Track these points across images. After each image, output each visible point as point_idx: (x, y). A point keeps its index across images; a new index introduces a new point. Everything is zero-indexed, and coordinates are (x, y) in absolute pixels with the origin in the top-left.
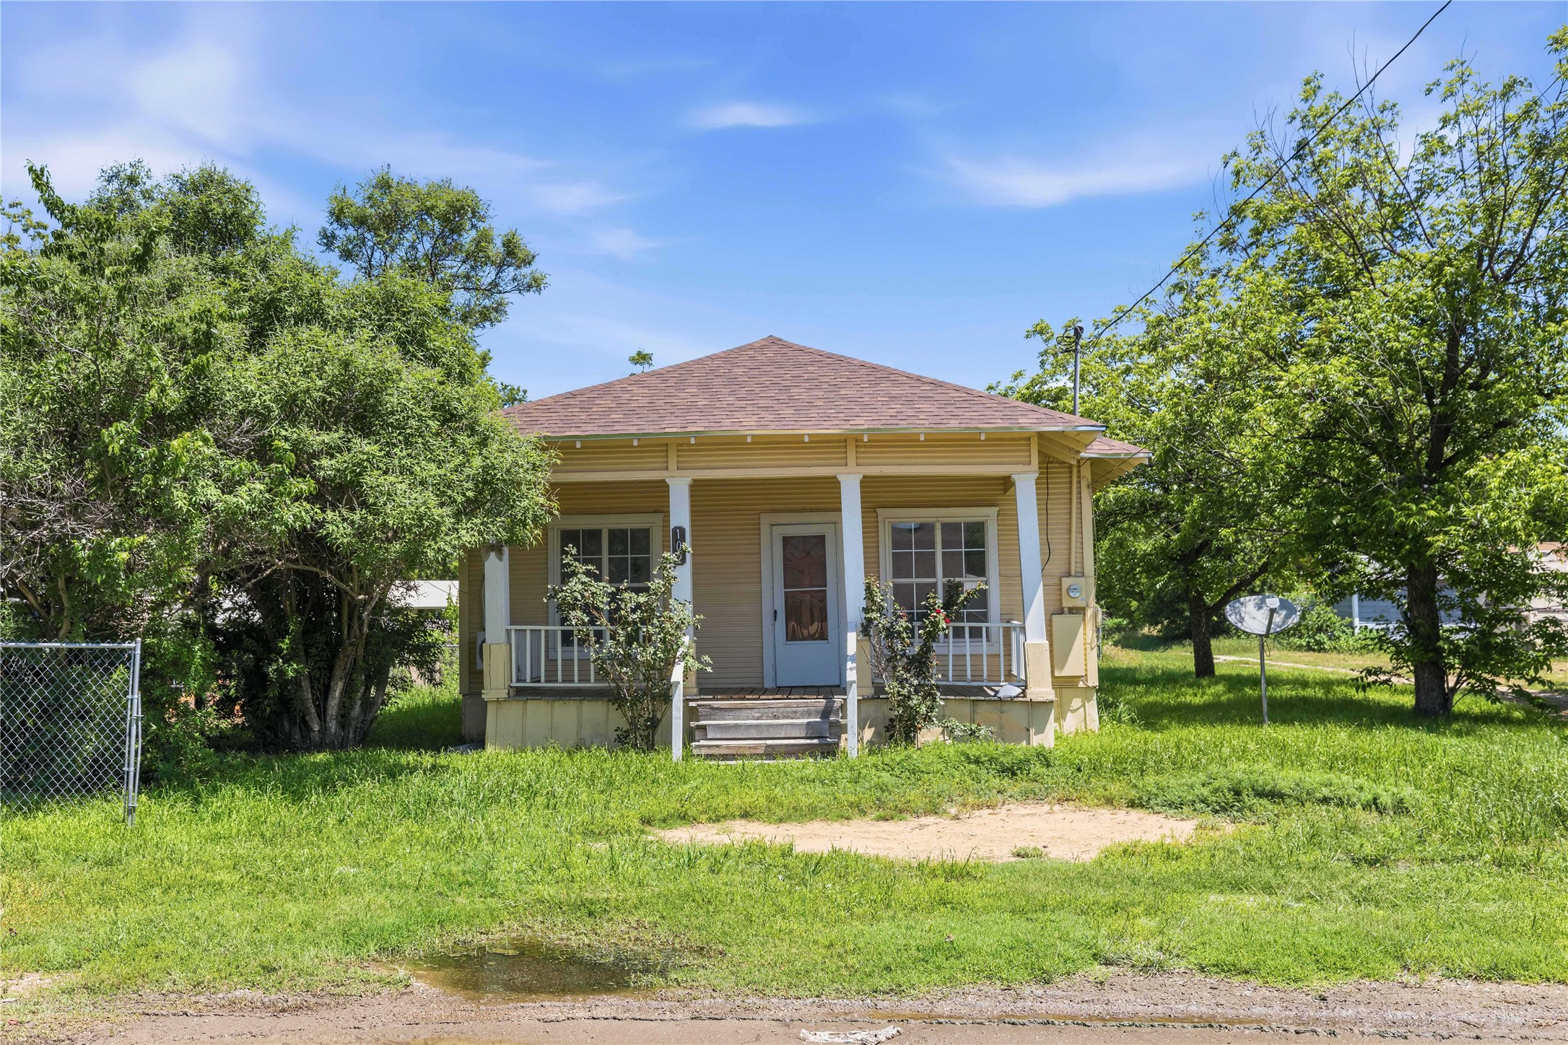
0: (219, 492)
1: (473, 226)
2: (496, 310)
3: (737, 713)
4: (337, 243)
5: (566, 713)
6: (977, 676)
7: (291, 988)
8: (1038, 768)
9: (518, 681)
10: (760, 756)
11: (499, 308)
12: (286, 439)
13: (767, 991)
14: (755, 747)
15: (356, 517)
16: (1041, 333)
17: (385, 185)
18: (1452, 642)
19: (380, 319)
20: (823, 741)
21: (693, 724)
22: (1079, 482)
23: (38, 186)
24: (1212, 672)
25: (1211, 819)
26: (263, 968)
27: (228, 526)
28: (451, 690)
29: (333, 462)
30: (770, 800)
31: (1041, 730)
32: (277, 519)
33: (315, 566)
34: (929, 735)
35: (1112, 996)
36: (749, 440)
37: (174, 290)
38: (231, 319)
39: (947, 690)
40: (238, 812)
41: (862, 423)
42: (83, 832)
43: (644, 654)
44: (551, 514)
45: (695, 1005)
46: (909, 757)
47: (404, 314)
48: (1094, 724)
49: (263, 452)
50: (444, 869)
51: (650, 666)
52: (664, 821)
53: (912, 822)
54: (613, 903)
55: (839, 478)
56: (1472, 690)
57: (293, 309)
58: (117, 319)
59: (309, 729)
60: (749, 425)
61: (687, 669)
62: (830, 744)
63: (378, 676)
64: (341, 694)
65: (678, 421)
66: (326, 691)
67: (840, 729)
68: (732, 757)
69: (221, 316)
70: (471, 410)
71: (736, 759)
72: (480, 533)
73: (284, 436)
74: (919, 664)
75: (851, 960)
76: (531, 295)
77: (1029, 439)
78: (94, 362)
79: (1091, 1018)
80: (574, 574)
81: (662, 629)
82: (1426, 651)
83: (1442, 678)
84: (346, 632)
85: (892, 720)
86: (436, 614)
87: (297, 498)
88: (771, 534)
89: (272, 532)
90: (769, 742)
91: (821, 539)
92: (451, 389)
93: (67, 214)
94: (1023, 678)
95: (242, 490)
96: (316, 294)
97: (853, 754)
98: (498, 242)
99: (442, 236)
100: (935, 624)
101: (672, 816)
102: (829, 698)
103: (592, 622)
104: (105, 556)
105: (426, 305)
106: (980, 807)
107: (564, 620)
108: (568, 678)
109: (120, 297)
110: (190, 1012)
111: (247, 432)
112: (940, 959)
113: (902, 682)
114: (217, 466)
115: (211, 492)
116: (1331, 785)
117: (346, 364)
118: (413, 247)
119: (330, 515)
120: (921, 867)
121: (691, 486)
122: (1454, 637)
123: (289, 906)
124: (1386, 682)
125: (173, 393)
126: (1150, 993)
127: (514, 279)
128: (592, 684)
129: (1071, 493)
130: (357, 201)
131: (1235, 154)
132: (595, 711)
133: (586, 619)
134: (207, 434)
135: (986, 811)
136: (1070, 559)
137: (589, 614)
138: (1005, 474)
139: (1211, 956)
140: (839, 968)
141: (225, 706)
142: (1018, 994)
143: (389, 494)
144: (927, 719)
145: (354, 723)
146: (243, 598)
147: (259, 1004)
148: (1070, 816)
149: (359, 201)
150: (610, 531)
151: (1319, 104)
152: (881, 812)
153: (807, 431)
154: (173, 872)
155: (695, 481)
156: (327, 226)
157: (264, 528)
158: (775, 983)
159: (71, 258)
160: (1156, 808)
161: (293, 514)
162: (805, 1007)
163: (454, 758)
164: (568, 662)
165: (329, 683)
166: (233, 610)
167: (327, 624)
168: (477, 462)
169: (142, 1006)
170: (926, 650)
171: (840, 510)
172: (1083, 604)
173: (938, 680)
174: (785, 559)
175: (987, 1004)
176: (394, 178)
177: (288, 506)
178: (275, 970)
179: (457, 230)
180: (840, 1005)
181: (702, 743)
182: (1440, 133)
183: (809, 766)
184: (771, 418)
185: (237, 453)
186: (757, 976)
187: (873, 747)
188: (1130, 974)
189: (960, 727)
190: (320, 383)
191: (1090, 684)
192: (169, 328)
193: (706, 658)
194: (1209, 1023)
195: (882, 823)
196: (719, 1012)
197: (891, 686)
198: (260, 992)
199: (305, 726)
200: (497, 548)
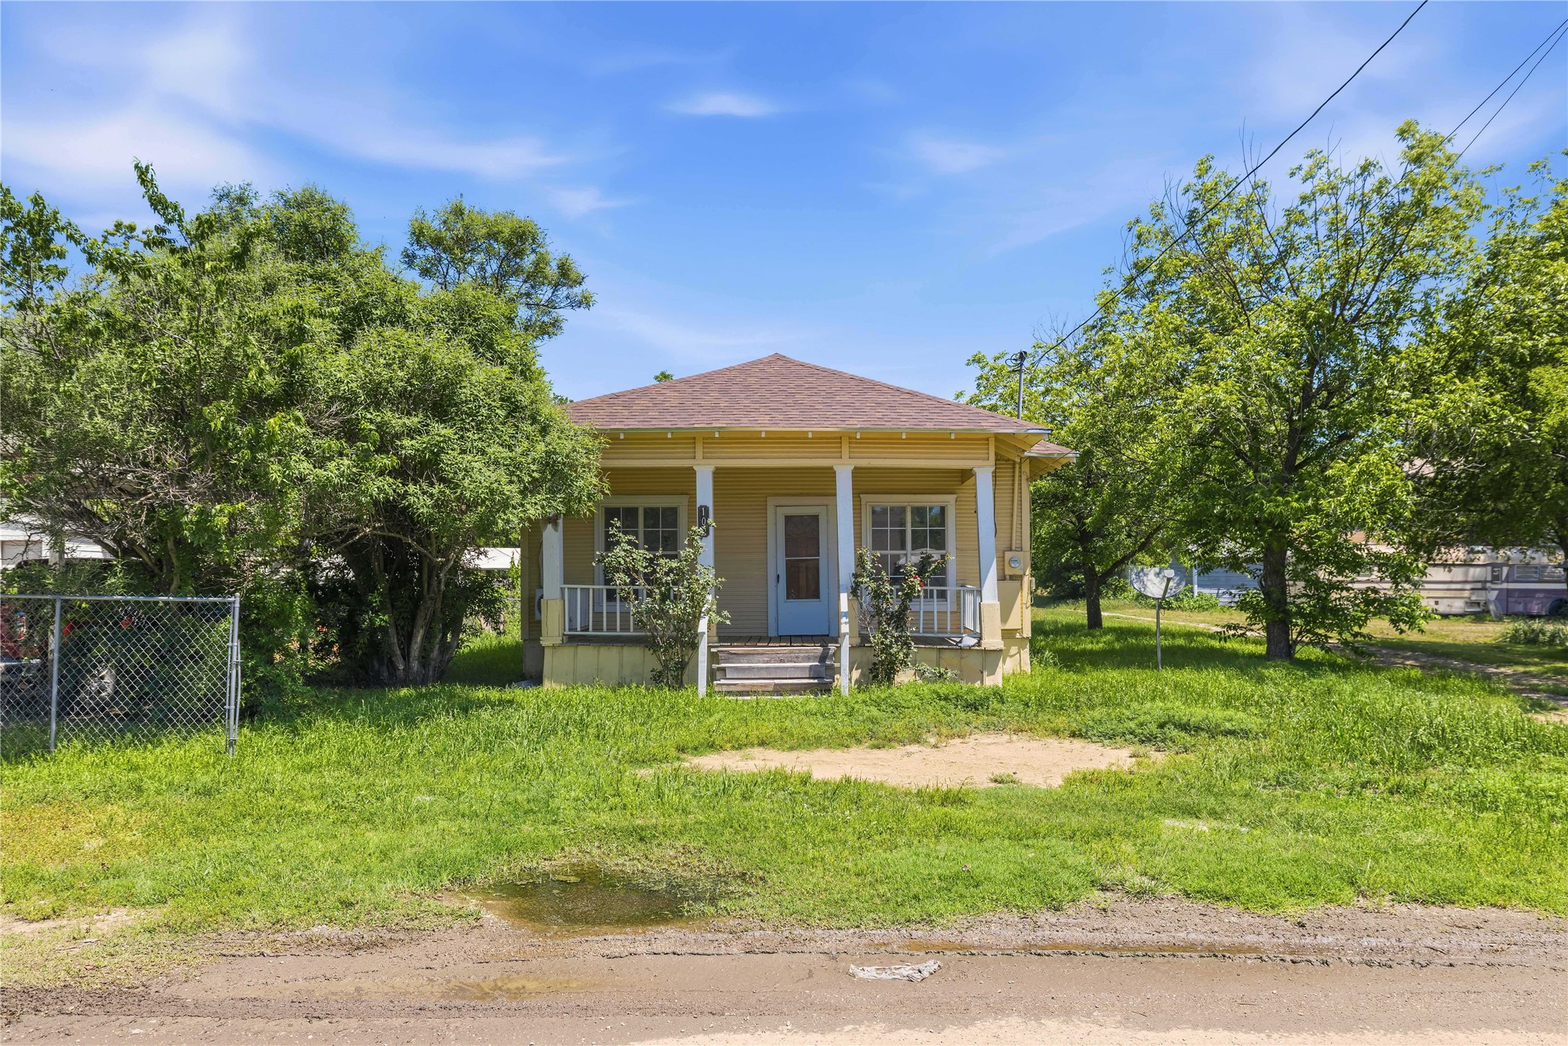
0: (311, 466)
1: (534, 251)
2: (553, 325)
3: (751, 657)
4: (417, 261)
5: (610, 657)
6: (942, 629)
7: (367, 923)
8: (994, 704)
9: (570, 630)
10: (771, 693)
11: (556, 324)
12: (371, 421)
13: (811, 921)
14: (766, 685)
15: (435, 491)
16: (979, 362)
17: (459, 212)
18: (1297, 606)
19: (454, 324)
20: (821, 681)
21: (715, 666)
22: (1020, 476)
23: (143, 182)
24: (1101, 625)
25: (1142, 749)
26: (341, 903)
27: (319, 497)
28: (513, 633)
29: (414, 442)
30: (782, 730)
31: (992, 673)
32: (363, 492)
33: (398, 533)
34: (905, 677)
35: (1117, 922)
36: (763, 435)
37: (270, 288)
38: (322, 316)
39: (918, 640)
40: (328, 742)
41: (856, 423)
42: (188, 761)
43: (674, 610)
44: (603, 493)
45: (748, 937)
46: (892, 695)
47: (476, 320)
48: (1028, 669)
49: (351, 433)
50: (511, 798)
51: (680, 620)
52: (696, 749)
53: (900, 750)
54: (661, 829)
55: (835, 468)
56: (1311, 642)
57: (378, 312)
58: (216, 309)
59: (396, 668)
60: (763, 423)
61: (710, 622)
62: (826, 683)
63: (456, 626)
64: (422, 639)
65: (705, 418)
66: (410, 637)
67: (833, 671)
68: (747, 693)
69: (311, 312)
70: (532, 403)
71: (748, 695)
72: (543, 507)
73: (368, 420)
74: (899, 619)
75: (882, 889)
76: (581, 311)
77: (988, 439)
78: (195, 348)
79: (1106, 948)
80: (618, 543)
81: (690, 590)
82: (1278, 612)
83: (1286, 633)
84: (426, 586)
85: (875, 664)
86: (503, 574)
87: (381, 473)
88: (776, 513)
89: (359, 503)
90: (777, 681)
91: (815, 519)
92: (516, 384)
93: (170, 210)
94: (978, 631)
95: (332, 465)
96: (399, 300)
97: (845, 692)
98: (554, 265)
99: (506, 258)
100: (912, 588)
101: (702, 745)
102: (824, 645)
103: (633, 582)
104: (207, 521)
105: (492, 312)
106: (953, 736)
107: (608, 581)
108: (611, 627)
109: (219, 290)
110: (267, 951)
111: (337, 414)
112: (961, 888)
113: (884, 633)
114: (309, 444)
115: (304, 467)
116: (1232, 720)
117: (424, 359)
118: (482, 269)
119: (411, 488)
120: (919, 793)
121: (714, 473)
122: (1298, 601)
123: (370, 835)
124: (1242, 635)
125: (269, 378)
126: (1150, 920)
127: (567, 298)
128: (631, 633)
129: (1013, 485)
130: (435, 225)
131: (1138, 221)
132: (634, 656)
133: (628, 581)
134: (300, 414)
135: (957, 741)
136: (1011, 537)
137: (630, 576)
138: (969, 468)
139: (1193, 883)
140: (872, 897)
141: (324, 648)
142: (1035, 923)
143: (466, 471)
144: (904, 663)
145: (433, 663)
146: (338, 559)
147: (335, 941)
148: (1027, 745)
149: (436, 225)
150: (645, 509)
151: (1209, 181)
152: (874, 742)
153: (811, 428)
154: (265, 801)
155: (717, 469)
156: (408, 246)
157: (352, 499)
158: (816, 913)
159: (173, 251)
160: (1094, 738)
161: (379, 487)
162: (847, 938)
163: (517, 693)
164: (611, 615)
165: (412, 631)
166: (330, 568)
167: (411, 582)
168: (541, 447)
169: (221, 946)
170: (904, 608)
171: (835, 495)
172: (1018, 572)
173: (911, 632)
174: (787, 534)
175: (1010, 933)
176: (466, 206)
177: (373, 480)
178: (352, 904)
179: (520, 254)
180: (878, 935)
181: (723, 681)
182: (1300, 208)
183: (811, 702)
184: (781, 417)
185: (327, 434)
186: (799, 905)
187: (861, 685)
188: (1126, 900)
189: (929, 669)
190: (400, 374)
191: (1025, 636)
192: (264, 321)
193: (725, 613)
194: (1212, 952)
195: (875, 751)
196: (771, 946)
197: (875, 638)
198: (337, 928)
199: (392, 666)
200: (553, 520)
